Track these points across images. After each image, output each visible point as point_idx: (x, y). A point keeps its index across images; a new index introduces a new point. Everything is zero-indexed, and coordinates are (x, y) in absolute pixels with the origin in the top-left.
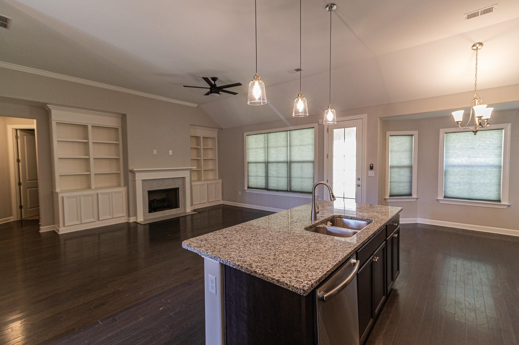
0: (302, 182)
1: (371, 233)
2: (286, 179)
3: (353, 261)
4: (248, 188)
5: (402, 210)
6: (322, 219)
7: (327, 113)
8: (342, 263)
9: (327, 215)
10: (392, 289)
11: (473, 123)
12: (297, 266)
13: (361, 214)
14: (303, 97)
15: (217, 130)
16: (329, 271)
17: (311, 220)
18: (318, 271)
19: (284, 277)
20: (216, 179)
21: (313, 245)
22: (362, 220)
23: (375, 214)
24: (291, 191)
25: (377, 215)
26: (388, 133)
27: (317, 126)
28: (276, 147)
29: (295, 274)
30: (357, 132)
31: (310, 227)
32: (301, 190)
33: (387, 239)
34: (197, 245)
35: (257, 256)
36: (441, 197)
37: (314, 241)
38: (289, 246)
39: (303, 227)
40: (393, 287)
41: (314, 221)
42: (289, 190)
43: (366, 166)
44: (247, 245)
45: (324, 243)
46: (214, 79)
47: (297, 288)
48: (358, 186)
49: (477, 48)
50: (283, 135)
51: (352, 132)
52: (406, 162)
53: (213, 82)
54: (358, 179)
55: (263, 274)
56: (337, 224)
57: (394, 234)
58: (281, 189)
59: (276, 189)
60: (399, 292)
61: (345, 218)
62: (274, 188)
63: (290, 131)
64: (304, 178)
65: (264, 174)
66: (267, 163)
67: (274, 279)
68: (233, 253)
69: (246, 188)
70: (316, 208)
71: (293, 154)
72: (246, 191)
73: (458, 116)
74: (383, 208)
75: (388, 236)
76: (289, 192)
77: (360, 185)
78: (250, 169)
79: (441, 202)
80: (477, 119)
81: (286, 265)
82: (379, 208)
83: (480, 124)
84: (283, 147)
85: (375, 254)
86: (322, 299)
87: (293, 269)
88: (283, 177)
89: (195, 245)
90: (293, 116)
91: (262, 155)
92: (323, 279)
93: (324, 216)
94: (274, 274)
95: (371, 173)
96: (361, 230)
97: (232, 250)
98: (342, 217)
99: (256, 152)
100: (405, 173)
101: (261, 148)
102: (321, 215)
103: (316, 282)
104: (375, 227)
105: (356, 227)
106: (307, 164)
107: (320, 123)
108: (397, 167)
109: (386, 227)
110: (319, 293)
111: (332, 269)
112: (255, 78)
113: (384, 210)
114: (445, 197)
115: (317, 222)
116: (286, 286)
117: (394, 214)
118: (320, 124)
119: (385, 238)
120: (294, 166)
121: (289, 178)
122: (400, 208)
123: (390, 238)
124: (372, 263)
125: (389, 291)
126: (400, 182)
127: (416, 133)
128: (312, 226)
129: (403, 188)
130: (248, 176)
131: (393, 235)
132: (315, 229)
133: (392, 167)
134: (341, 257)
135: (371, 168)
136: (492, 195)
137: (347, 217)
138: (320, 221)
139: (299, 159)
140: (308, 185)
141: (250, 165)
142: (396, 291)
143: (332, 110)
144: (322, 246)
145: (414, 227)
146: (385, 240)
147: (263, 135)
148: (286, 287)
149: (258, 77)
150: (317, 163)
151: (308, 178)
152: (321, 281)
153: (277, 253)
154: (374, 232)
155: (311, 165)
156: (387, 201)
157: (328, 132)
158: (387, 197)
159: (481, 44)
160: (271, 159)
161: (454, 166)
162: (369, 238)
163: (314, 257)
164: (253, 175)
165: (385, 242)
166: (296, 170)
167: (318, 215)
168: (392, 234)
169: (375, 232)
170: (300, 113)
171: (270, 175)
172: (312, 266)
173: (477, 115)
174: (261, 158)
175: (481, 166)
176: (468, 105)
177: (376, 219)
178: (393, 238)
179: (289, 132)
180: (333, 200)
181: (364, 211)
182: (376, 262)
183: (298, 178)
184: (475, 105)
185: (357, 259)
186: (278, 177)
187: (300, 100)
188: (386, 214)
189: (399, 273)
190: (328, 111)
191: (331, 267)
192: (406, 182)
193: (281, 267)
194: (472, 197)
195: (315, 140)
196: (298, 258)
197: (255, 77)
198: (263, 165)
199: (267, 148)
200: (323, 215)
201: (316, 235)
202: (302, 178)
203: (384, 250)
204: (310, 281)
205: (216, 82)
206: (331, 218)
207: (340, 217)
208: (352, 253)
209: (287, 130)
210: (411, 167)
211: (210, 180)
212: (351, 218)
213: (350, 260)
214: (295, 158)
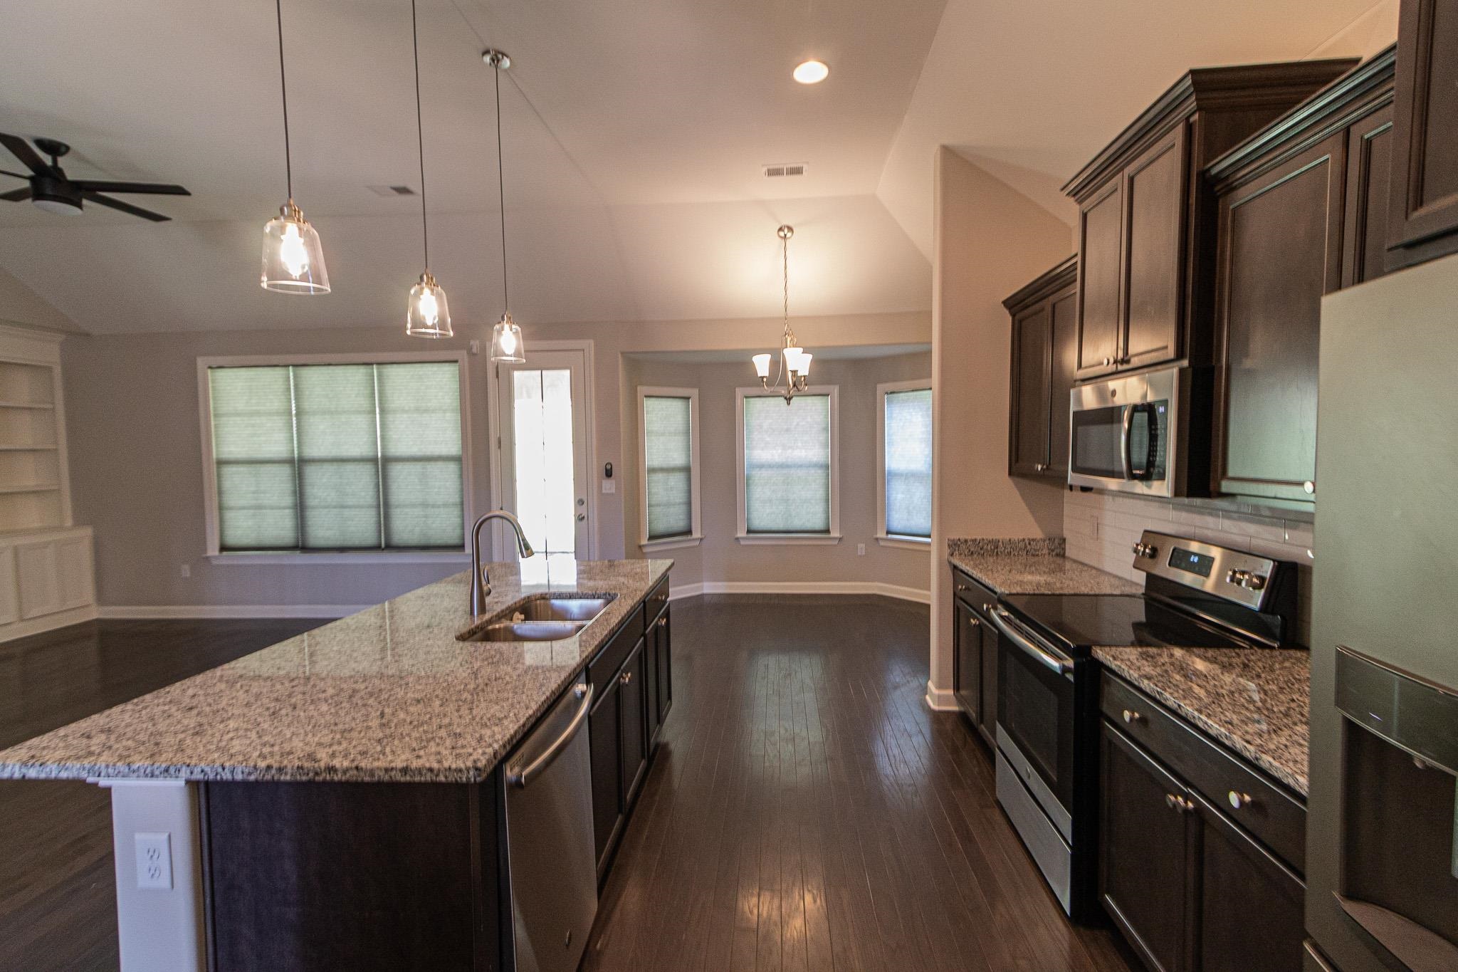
0: (426, 516)
1: (614, 621)
2: (373, 512)
3: (580, 687)
4: (223, 548)
5: (673, 564)
6: (498, 608)
7: (500, 332)
8: (557, 694)
9: (510, 599)
10: (657, 745)
11: (784, 382)
12: (450, 724)
13: (591, 583)
14: (434, 285)
15: (61, 337)
16: (531, 716)
17: (472, 613)
18: (506, 722)
19: (418, 757)
20: (60, 528)
21: (487, 671)
22: (593, 597)
23: (622, 579)
24: (390, 547)
25: (626, 582)
26: (642, 390)
27: (466, 359)
28: (331, 413)
29: (448, 743)
30: (573, 383)
31: (469, 632)
32: (423, 542)
33: (647, 632)
34: (68, 754)
35: (326, 731)
36: (742, 533)
37: (486, 663)
38: (420, 687)
39: (452, 636)
40: (658, 740)
41: (478, 615)
42: (383, 545)
43: (596, 469)
44: (283, 712)
45: (512, 662)
46: (55, 149)
47: (461, 770)
48: (580, 518)
49: (785, 235)
50: (358, 374)
51: (560, 381)
52: (678, 459)
53: (47, 160)
54: (580, 502)
55: (357, 768)
56: (537, 615)
57: (659, 620)
58: (356, 542)
59: (339, 543)
60: (672, 746)
61: (557, 598)
62: (331, 543)
63: (381, 366)
64: (433, 506)
65: (288, 500)
66: (298, 466)
67: (392, 769)
68: (235, 742)
69: (213, 550)
70: (484, 583)
71: (393, 435)
72: (215, 562)
73: (762, 365)
74: (637, 566)
75: (649, 626)
76: (383, 550)
77: (584, 517)
78: (227, 484)
79: (742, 542)
80: (790, 374)
81: (421, 729)
82: (628, 565)
83: (794, 385)
84: (359, 412)
85: (624, 669)
86: (517, 785)
87: (443, 733)
88: (361, 507)
89: (59, 754)
90: (408, 332)
91: (280, 436)
92: (518, 737)
93: (504, 599)
94: (390, 758)
95: (609, 486)
96: (594, 620)
97: (231, 735)
98: (548, 596)
99: (253, 426)
100: (677, 481)
101: (270, 414)
102: (496, 600)
103: (504, 746)
104: (622, 607)
105: (581, 617)
106: (440, 464)
107: (474, 350)
108: (662, 470)
109: (644, 606)
110: (510, 773)
111: (537, 710)
112: (286, 213)
113: (638, 570)
114: (749, 531)
115: (487, 616)
116: (429, 774)
117: (659, 574)
118: (474, 355)
119: (641, 631)
120: (397, 471)
121: (384, 507)
122: (668, 562)
123: (651, 629)
124: (619, 689)
125: (652, 748)
126: (668, 505)
127: (694, 393)
128: (474, 630)
129: (672, 518)
130: (221, 508)
131: (657, 622)
132: (481, 634)
133: (652, 470)
134: (554, 683)
135: (609, 474)
136: (817, 522)
137: (561, 596)
138: (495, 613)
139: (415, 450)
140: (445, 525)
141: (228, 471)
142: (666, 746)
143: (514, 326)
144: (509, 669)
145: (698, 604)
146: (644, 635)
147: (279, 372)
148: (429, 777)
149: (295, 210)
150: (471, 462)
151: (445, 505)
152: (515, 741)
153: (387, 710)
154: (620, 618)
155: (452, 467)
156: (645, 550)
157: (497, 377)
158: (644, 541)
159: (790, 229)
160: (312, 451)
161: (761, 466)
162: (612, 633)
163: (493, 696)
164: (242, 503)
165: (642, 638)
166: (404, 482)
167: (488, 600)
168: (656, 619)
169: (622, 618)
170: (427, 327)
171: (311, 501)
172: (489, 716)
173: (790, 367)
174: (276, 444)
175: (801, 466)
176: (776, 345)
177: (625, 591)
178: (657, 628)
179: (378, 369)
180: (527, 554)
181: (597, 577)
182: (627, 685)
183: (413, 506)
184: (786, 347)
185: (588, 683)
186: (343, 507)
187: (427, 291)
188: (643, 576)
189: (671, 704)
190: (503, 329)
191: (534, 706)
192: (679, 504)
193: (407, 739)
194: (791, 528)
195: (460, 396)
196: (451, 707)
197: (286, 209)
198: (285, 471)
199: (298, 417)
200: (500, 599)
201: (488, 647)
202: (425, 505)
203: (642, 658)
204: (490, 745)
205: (62, 162)
206: (521, 603)
207: (543, 597)
208: (578, 671)
209: (373, 361)
210: (687, 470)
211: (27, 532)
212: (571, 596)
213: (575, 687)
214: (400, 447)
